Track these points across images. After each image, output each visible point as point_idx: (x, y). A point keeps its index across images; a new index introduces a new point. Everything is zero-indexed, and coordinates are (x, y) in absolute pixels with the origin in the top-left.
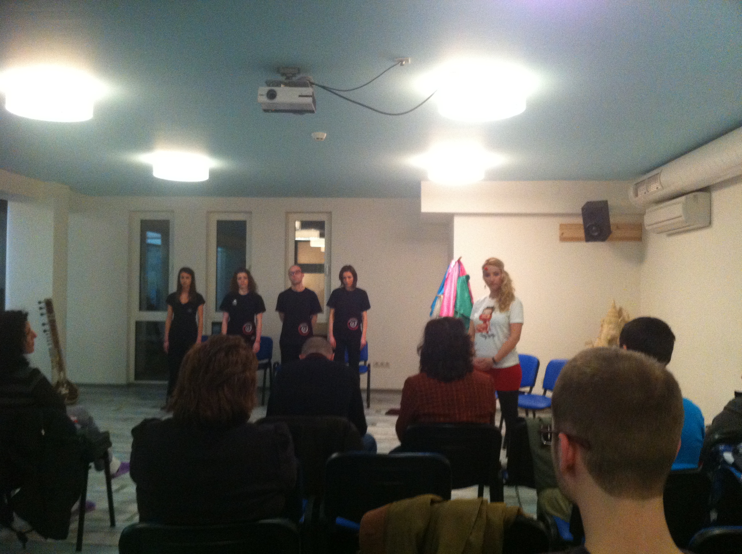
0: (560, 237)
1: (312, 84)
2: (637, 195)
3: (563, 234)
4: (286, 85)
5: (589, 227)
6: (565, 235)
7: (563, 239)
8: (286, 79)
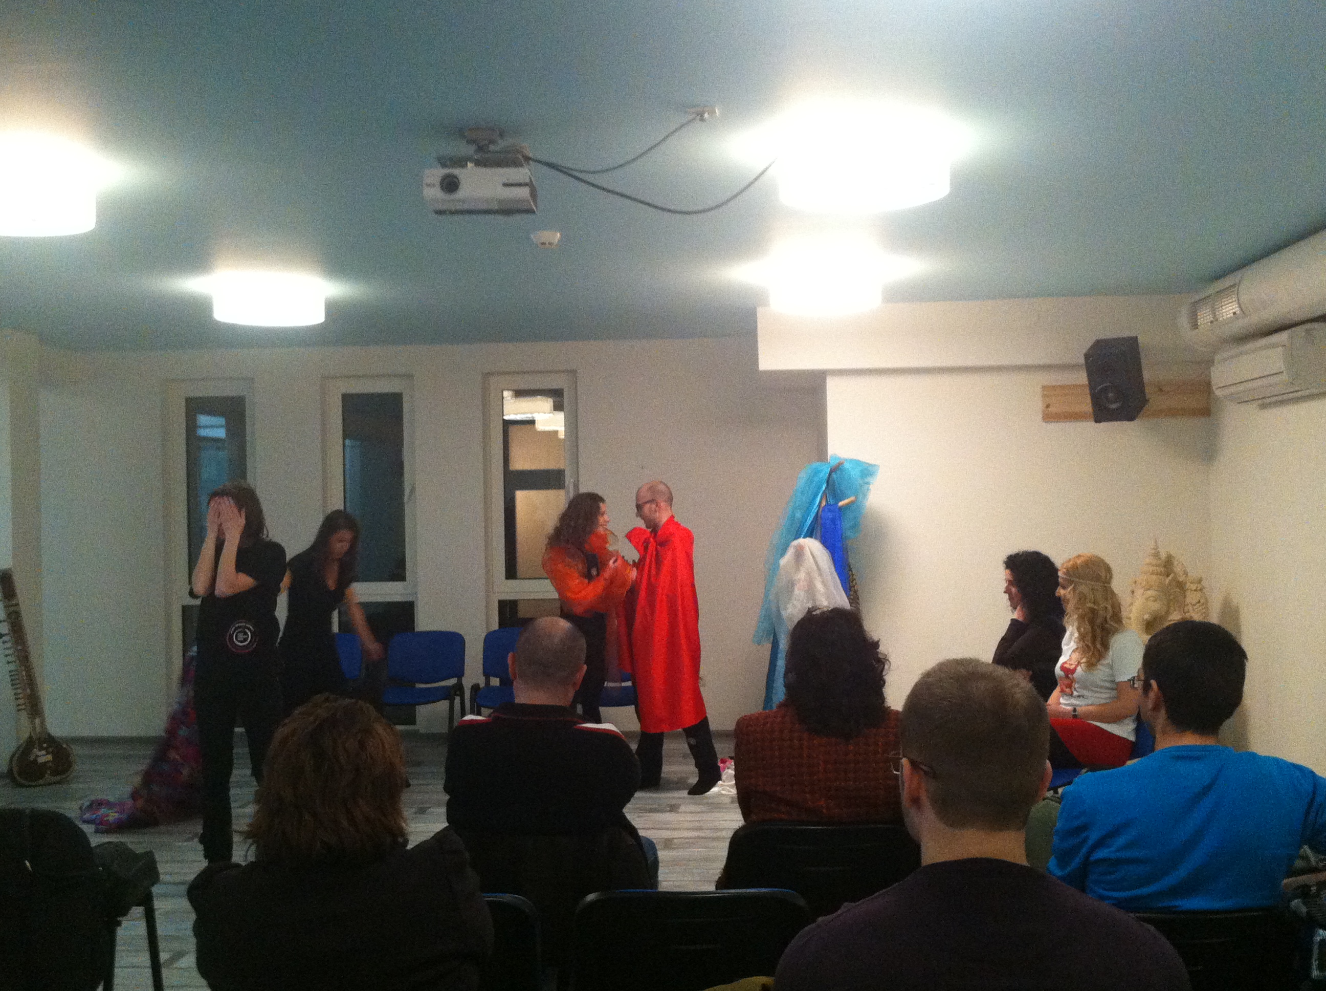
0: (1043, 411)
1: (528, 159)
2: (1195, 326)
3: (1048, 406)
4: (478, 163)
5: (1101, 391)
6: (1052, 409)
7: (1049, 417)
8: (476, 151)
